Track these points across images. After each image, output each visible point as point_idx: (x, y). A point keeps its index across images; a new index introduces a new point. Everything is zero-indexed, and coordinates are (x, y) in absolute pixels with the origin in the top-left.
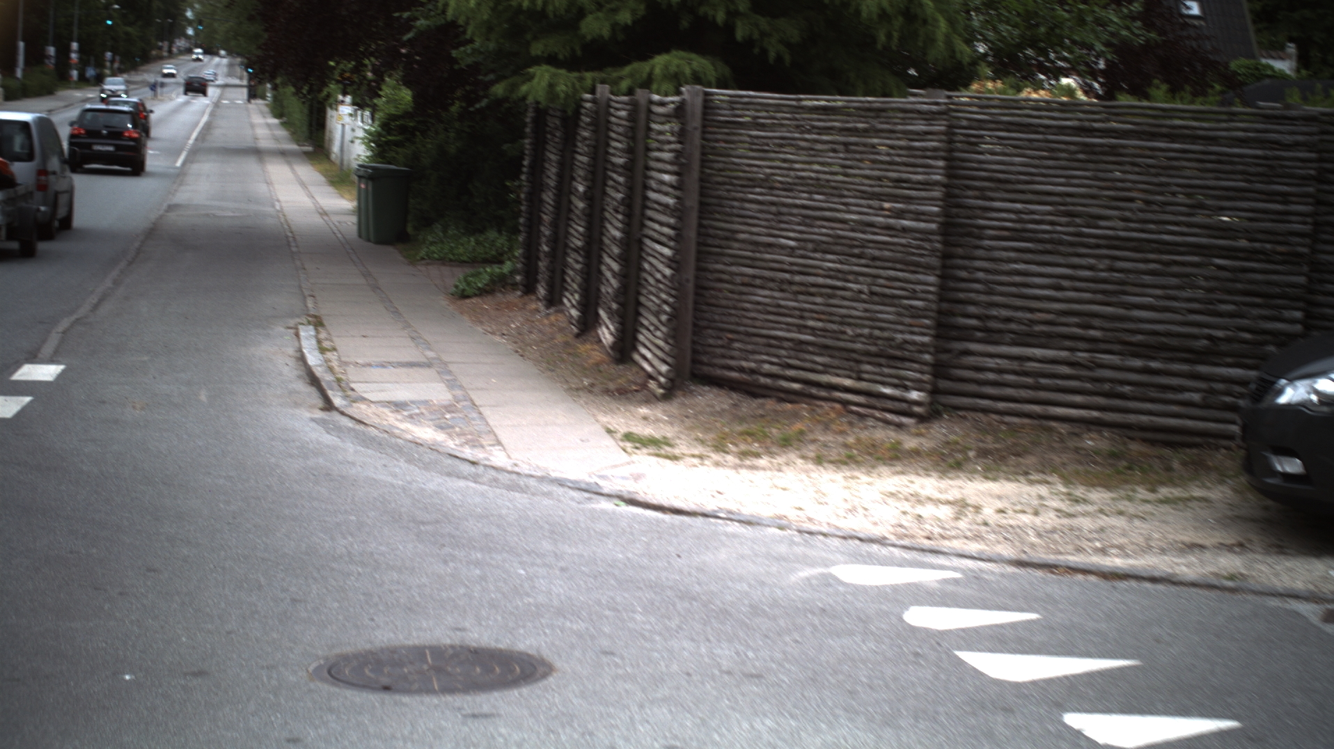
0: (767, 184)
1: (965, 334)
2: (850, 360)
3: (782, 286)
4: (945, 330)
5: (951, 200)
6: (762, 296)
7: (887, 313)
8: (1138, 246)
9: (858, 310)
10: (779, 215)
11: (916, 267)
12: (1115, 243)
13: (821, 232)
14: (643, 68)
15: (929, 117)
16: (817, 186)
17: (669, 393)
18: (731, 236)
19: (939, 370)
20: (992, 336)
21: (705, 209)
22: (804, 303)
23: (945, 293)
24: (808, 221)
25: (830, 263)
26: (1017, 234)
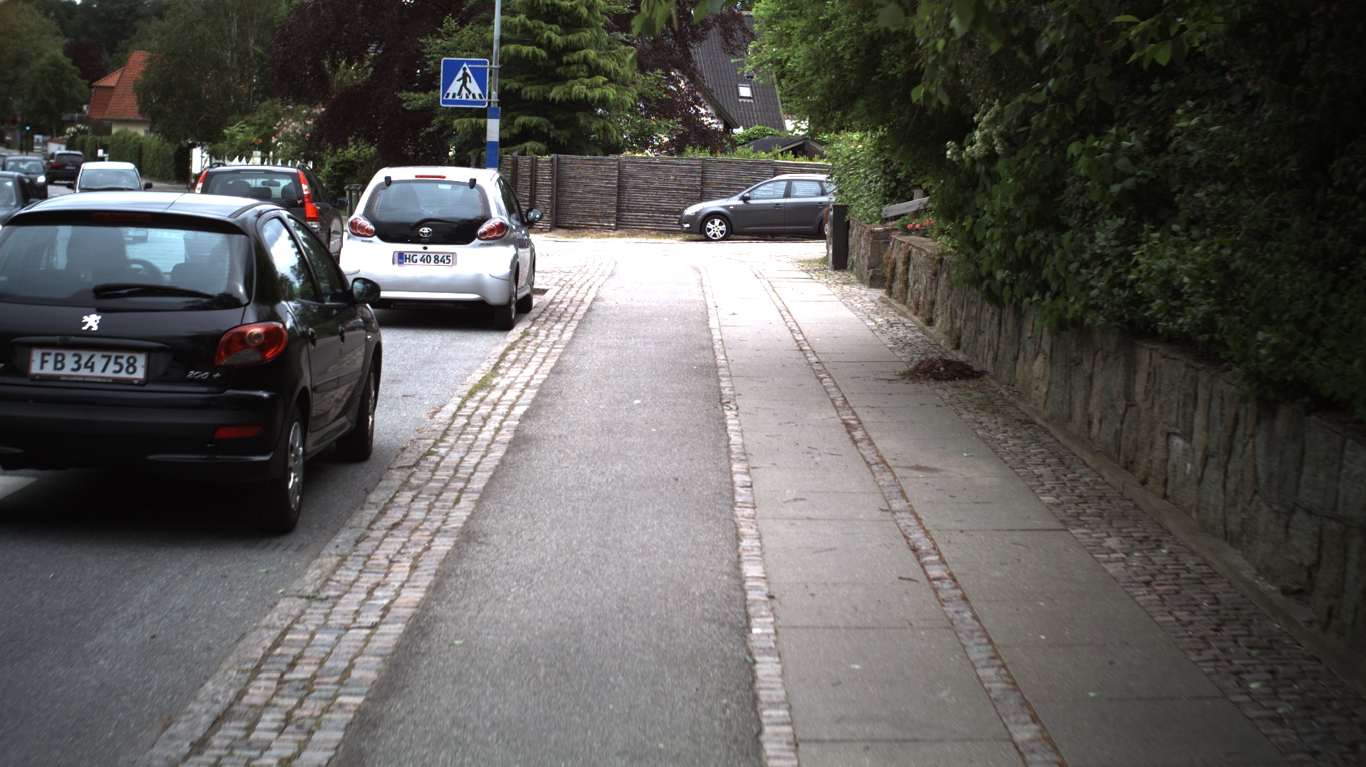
0: (575, 178)
1: (624, 210)
2: (597, 218)
3: (579, 202)
4: (619, 210)
5: (619, 179)
6: (574, 205)
7: (605, 206)
8: (662, 189)
9: (598, 206)
10: (578, 186)
11: (612, 195)
12: (657, 188)
13: (588, 189)
14: (522, 147)
15: (614, 161)
16: (588, 177)
17: (550, 230)
18: (565, 191)
19: (618, 219)
20: (630, 211)
21: (558, 185)
22: (585, 206)
23: (619, 201)
24: (586, 186)
25: (591, 195)
26: (635, 187)
